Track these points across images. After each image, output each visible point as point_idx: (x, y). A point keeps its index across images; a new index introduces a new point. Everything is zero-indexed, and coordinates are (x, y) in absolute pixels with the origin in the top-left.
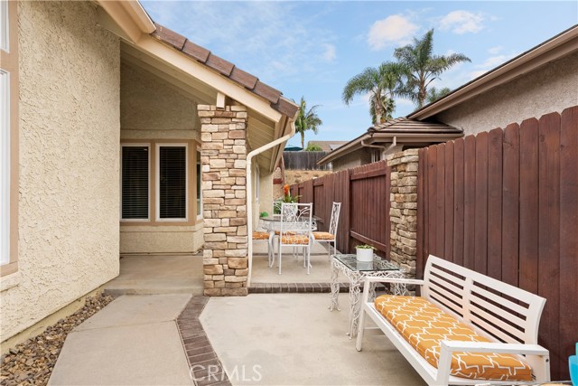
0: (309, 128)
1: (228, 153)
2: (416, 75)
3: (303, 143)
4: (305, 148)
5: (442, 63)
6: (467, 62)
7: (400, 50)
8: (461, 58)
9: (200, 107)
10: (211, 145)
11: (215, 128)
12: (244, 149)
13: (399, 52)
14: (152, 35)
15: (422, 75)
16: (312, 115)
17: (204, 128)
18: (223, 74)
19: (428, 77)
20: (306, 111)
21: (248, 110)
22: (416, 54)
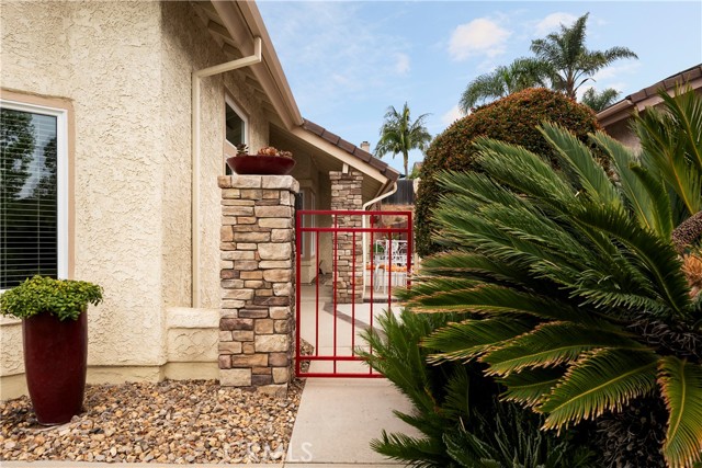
0: (414, 147)
1: (350, 205)
2: (563, 74)
3: (406, 167)
4: (410, 174)
5: (599, 60)
6: (633, 58)
7: (540, 42)
8: (623, 53)
9: (331, 173)
10: (338, 199)
11: (341, 187)
12: (361, 202)
13: (538, 45)
14: (302, 127)
15: (570, 74)
16: (419, 128)
17: (333, 187)
18: (348, 152)
19: (579, 77)
20: (411, 124)
21: (363, 174)
22: (562, 46)
